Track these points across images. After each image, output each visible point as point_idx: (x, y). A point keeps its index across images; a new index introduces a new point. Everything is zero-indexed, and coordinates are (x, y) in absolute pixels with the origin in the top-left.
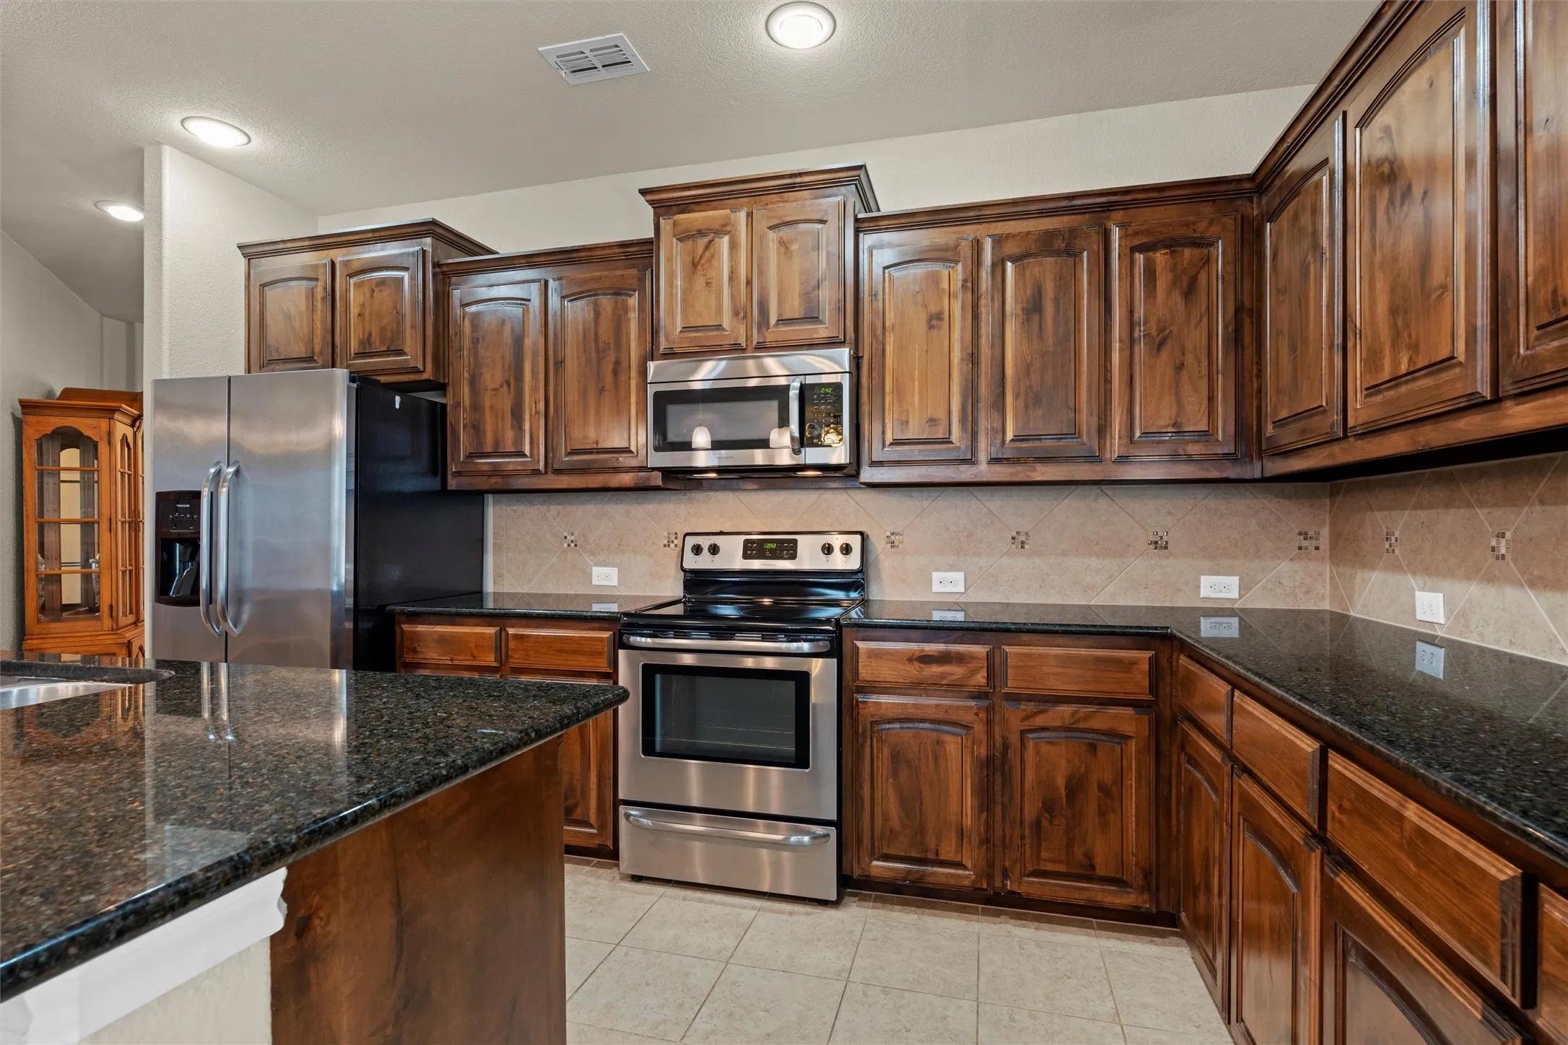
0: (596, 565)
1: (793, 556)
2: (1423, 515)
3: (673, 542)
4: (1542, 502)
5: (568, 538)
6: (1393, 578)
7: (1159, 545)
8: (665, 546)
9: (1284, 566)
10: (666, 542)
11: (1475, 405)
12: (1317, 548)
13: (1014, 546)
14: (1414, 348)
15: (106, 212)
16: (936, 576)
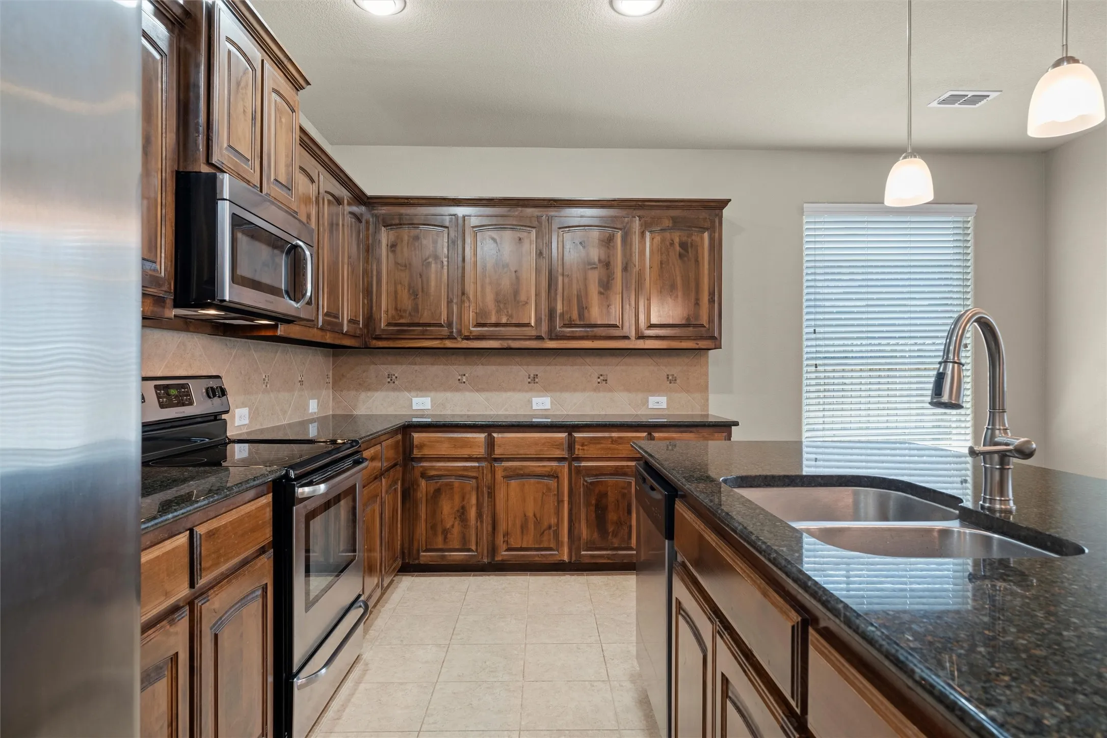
2: (416, 367)
4: (483, 365)
6: (393, 394)
9: (324, 392)
12: (329, 383)
13: (264, 386)
14: (510, 316)
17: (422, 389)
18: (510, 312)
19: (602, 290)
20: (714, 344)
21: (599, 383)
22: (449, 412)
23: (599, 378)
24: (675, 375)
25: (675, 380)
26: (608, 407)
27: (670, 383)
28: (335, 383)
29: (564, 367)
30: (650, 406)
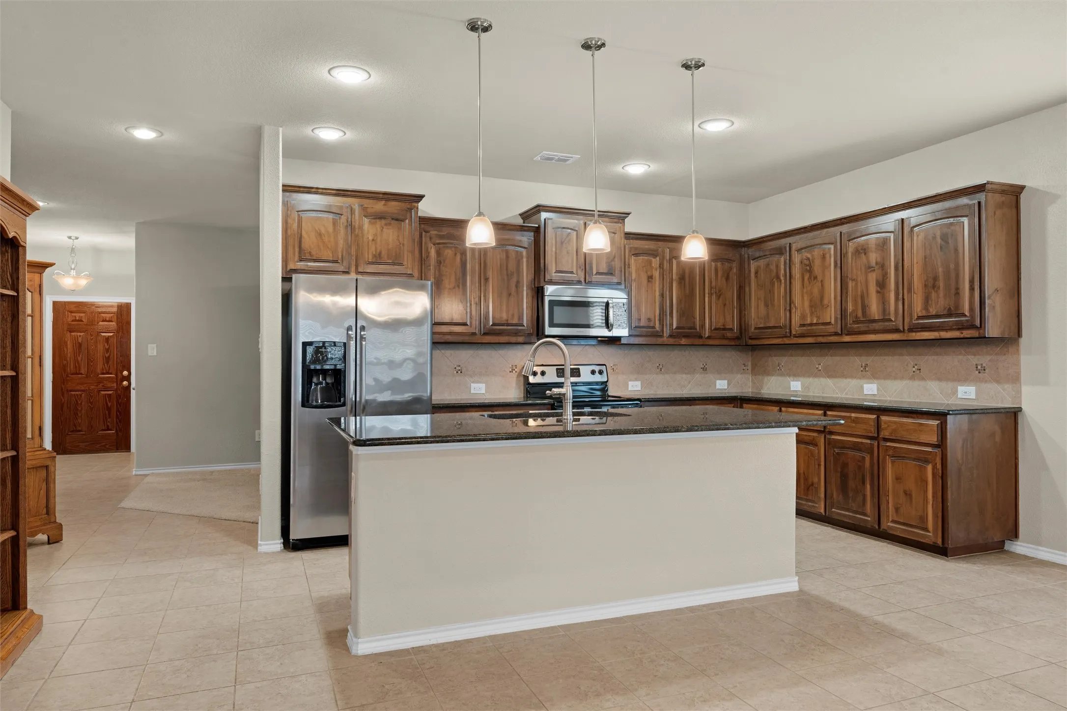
0: (473, 382)
1: (579, 376)
2: (793, 358)
3: (514, 370)
4: (831, 356)
5: (457, 368)
6: (780, 378)
7: (704, 369)
8: (510, 372)
9: (739, 376)
10: (511, 370)
11: (836, 334)
12: (748, 370)
13: (658, 370)
14: (818, 317)
15: (132, 134)
16: (630, 383)
17: (796, 375)
18: (818, 314)
19: (879, 289)
20: (978, 332)
21: (914, 372)
22: (811, 394)
23: (914, 367)
24: (984, 365)
25: (984, 370)
26: (922, 395)
27: (979, 372)
28: (753, 369)
29: (886, 358)
30: (960, 396)
